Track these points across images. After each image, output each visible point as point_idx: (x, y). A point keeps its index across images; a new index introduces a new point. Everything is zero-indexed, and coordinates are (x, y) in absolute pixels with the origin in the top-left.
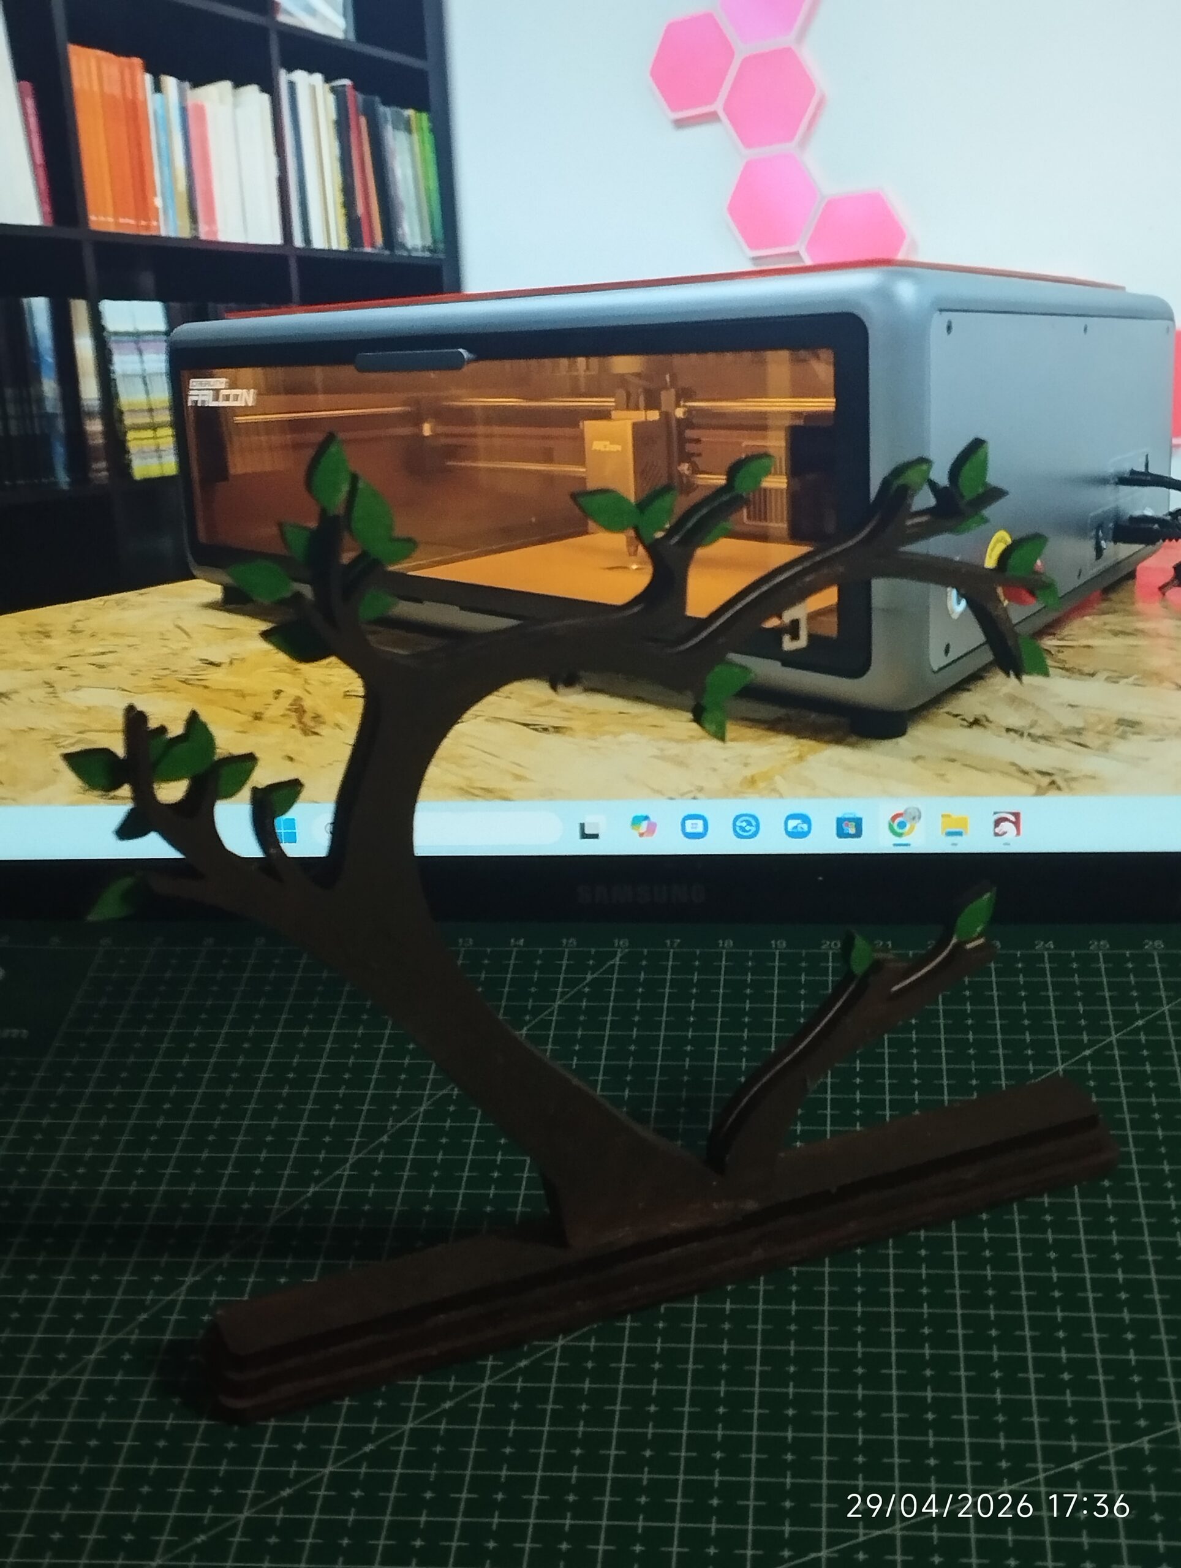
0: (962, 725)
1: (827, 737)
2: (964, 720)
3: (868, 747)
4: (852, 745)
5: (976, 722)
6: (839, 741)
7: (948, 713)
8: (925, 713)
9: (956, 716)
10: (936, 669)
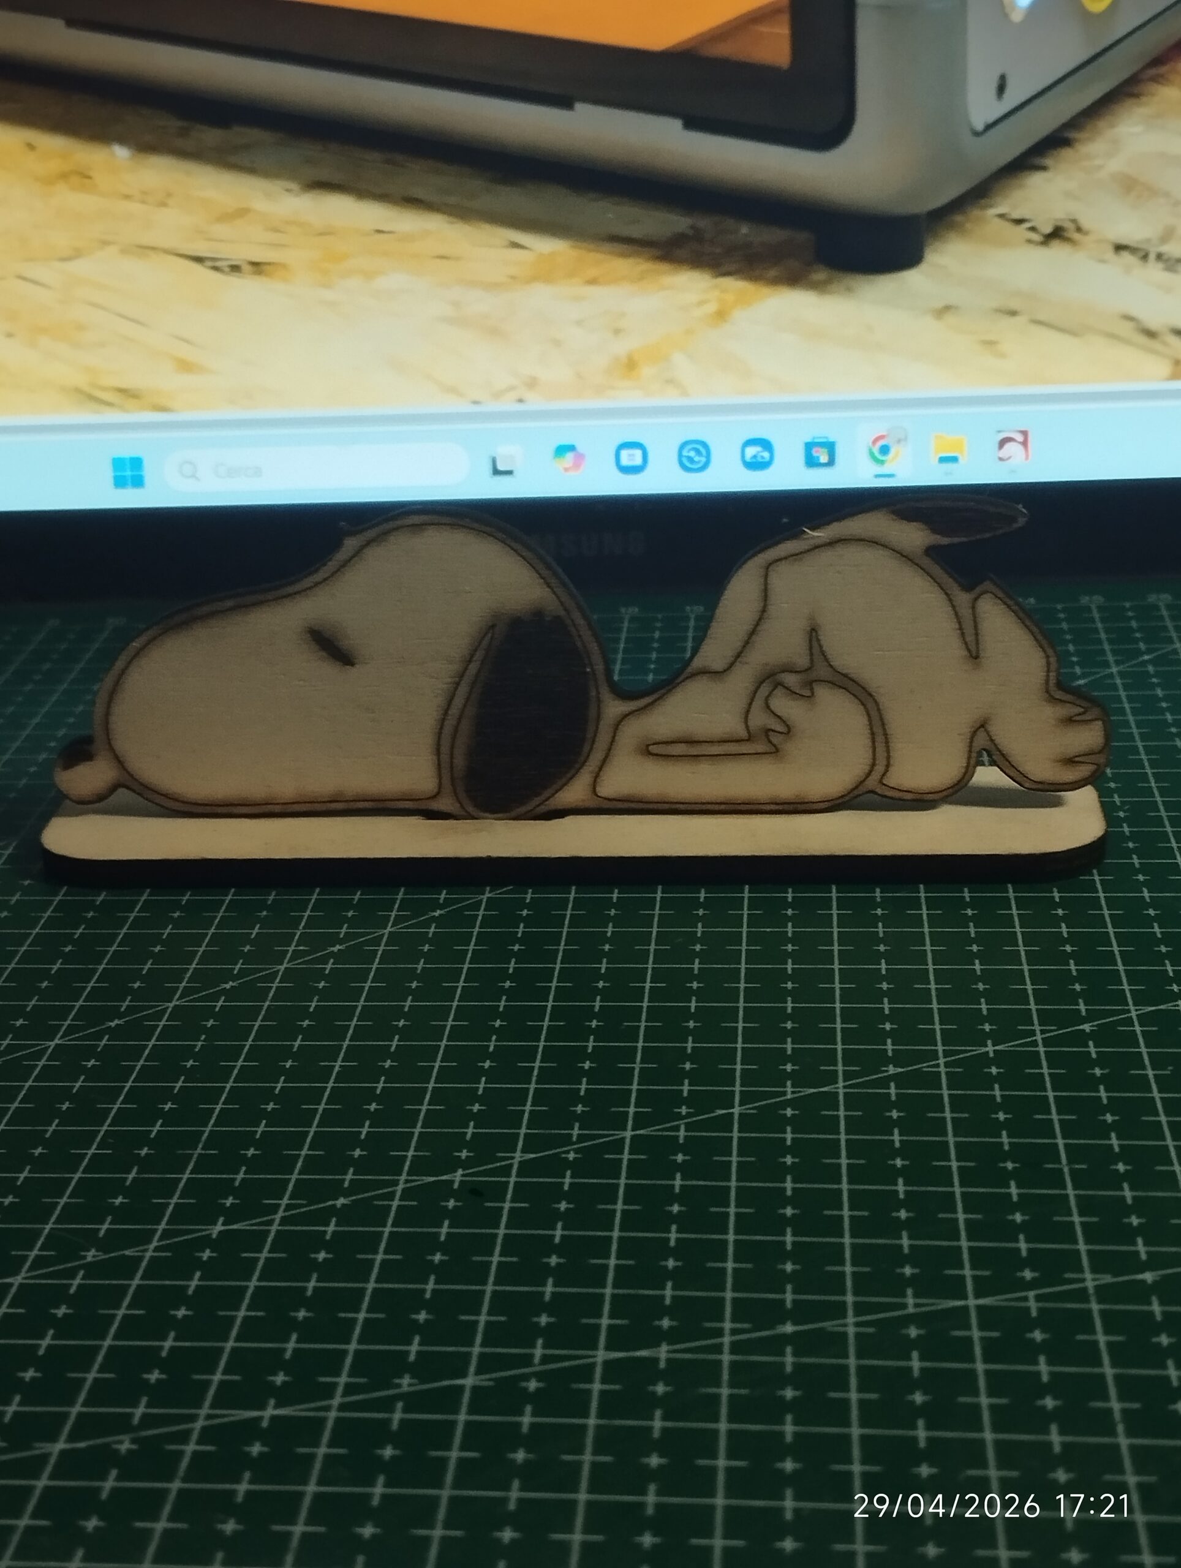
0: (1029, 241)
1: (773, 273)
2: (1033, 229)
3: (849, 289)
4: (819, 287)
5: (1057, 234)
6: (794, 279)
7: (1002, 216)
8: (958, 218)
9: (1019, 222)
10: (980, 127)
